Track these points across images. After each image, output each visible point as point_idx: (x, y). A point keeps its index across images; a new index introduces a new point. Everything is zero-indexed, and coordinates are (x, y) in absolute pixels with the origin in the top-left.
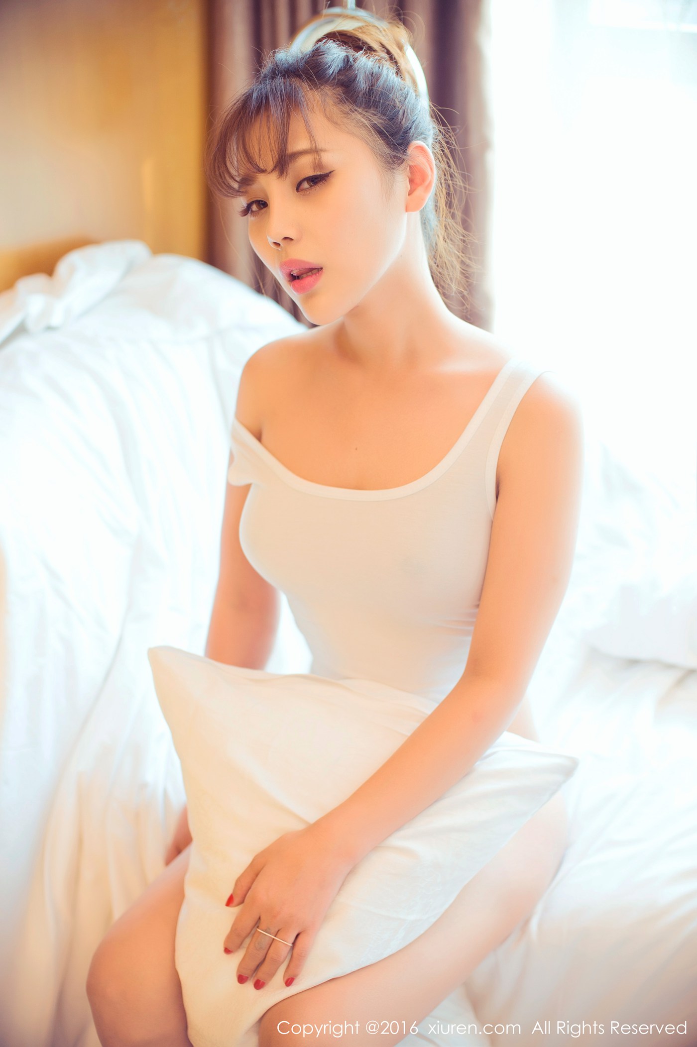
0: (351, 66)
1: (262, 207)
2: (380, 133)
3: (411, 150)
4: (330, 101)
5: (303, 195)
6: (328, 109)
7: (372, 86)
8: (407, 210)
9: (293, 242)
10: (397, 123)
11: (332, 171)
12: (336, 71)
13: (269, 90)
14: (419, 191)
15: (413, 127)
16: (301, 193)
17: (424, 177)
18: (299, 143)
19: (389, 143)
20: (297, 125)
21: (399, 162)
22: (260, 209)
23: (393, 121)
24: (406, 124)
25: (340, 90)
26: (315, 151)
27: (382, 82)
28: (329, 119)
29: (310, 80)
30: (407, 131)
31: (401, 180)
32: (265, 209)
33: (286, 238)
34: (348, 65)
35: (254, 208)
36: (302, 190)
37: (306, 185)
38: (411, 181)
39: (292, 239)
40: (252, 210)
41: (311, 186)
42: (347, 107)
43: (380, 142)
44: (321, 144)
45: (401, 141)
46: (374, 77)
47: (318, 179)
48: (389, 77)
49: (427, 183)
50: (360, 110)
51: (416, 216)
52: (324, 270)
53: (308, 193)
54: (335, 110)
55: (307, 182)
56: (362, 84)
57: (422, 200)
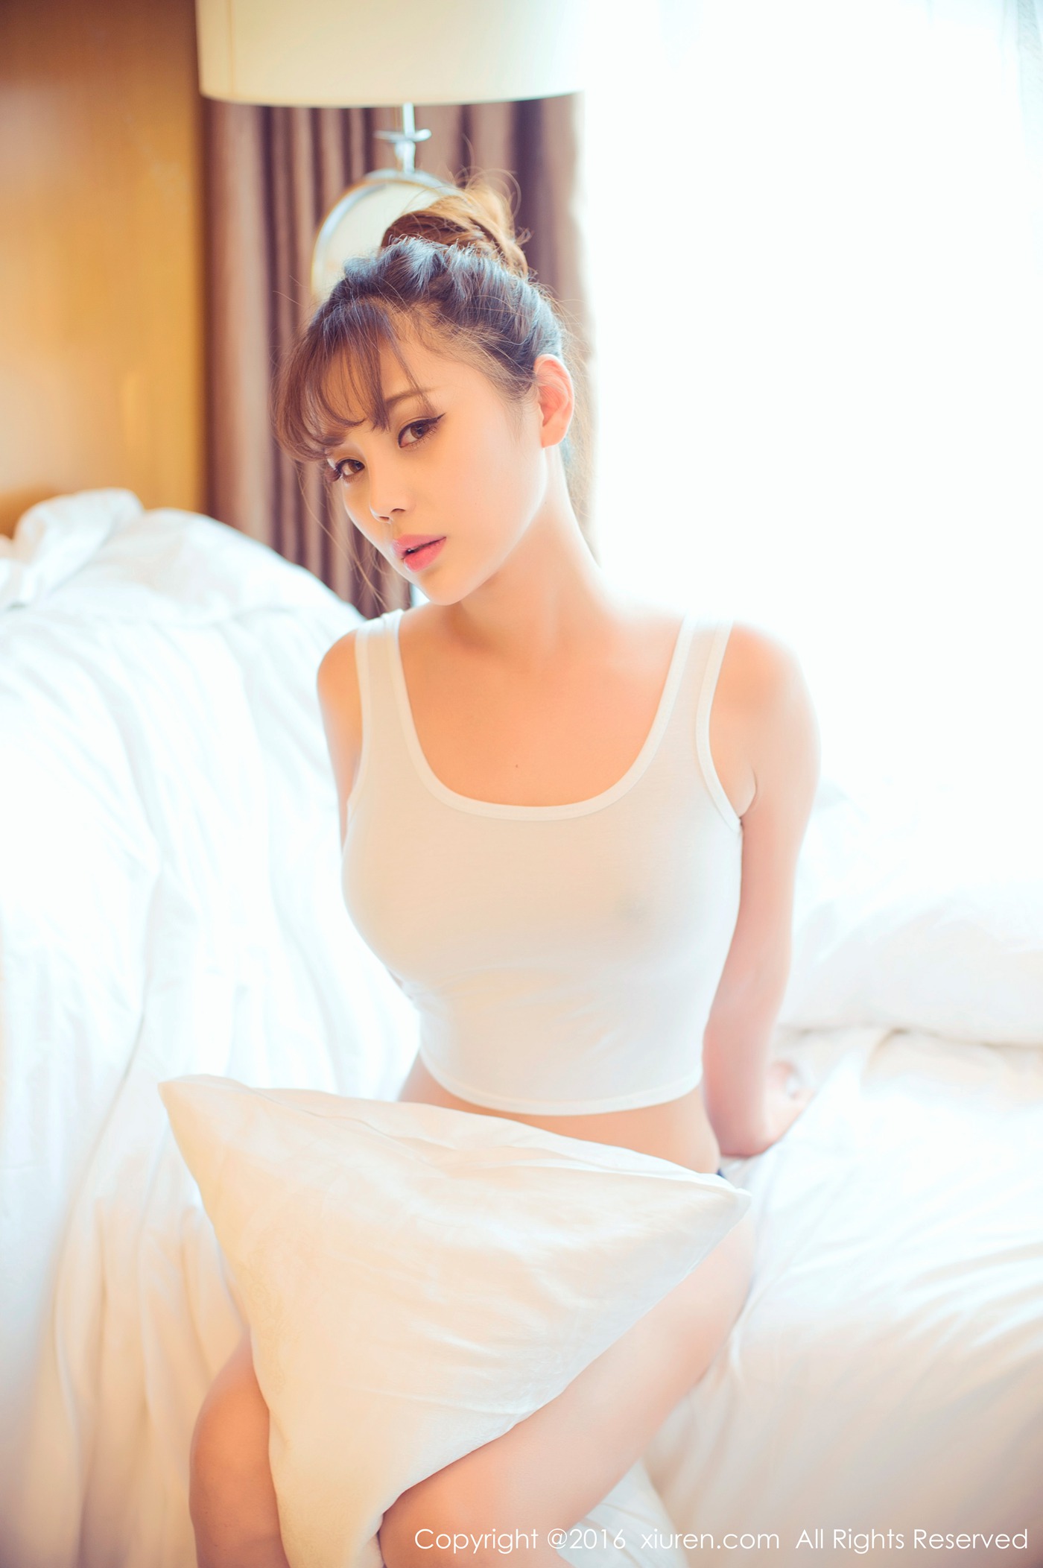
0: (445, 270)
1: (358, 469)
2: (494, 353)
3: (539, 368)
4: (425, 324)
5: (410, 451)
6: (424, 335)
7: (476, 293)
8: (543, 444)
9: (404, 513)
10: (515, 335)
11: (442, 416)
12: (427, 281)
13: (343, 321)
14: (556, 418)
15: (536, 337)
16: (405, 448)
17: (559, 400)
18: (396, 385)
19: (507, 364)
20: (388, 362)
21: (525, 387)
22: (356, 472)
23: (509, 334)
24: (525, 334)
25: (435, 306)
26: (417, 392)
27: (486, 285)
28: (428, 348)
29: (395, 300)
30: (529, 345)
31: (531, 411)
32: (362, 472)
33: (395, 510)
34: (439, 268)
35: (347, 470)
36: (407, 445)
37: (409, 437)
38: (544, 406)
39: (403, 510)
40: (344, 475)
41: (418, 438)
42: (448, 327)
43: (497, 365)
44: (423, 382)
45: (523, 359)
46: (475, 278)
47: (425, 426)
48: (494, 274)
49: (565, 405)
50: (465, 330)
51: (555, 449)
52: (447, 539)
53: (415, 448)
54: (433, 334)
55: (412, 432)
56: (463, 293)
57: (562, 429)
